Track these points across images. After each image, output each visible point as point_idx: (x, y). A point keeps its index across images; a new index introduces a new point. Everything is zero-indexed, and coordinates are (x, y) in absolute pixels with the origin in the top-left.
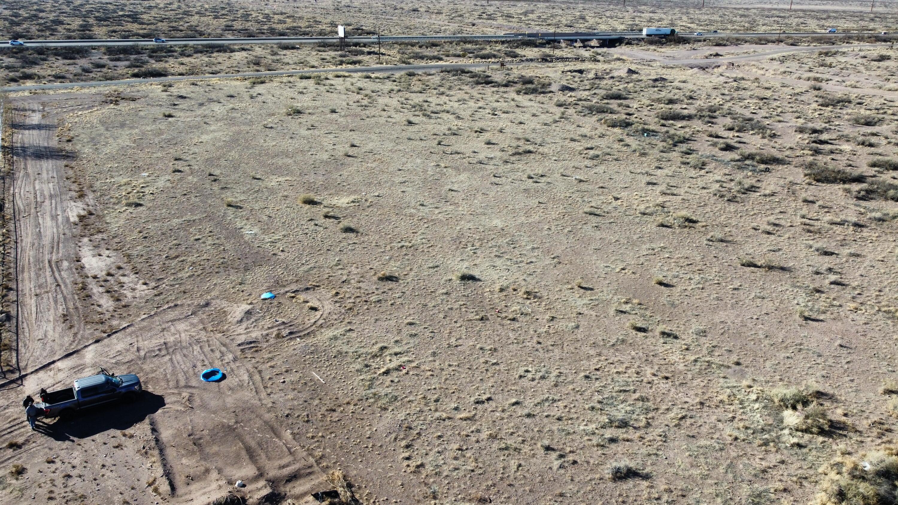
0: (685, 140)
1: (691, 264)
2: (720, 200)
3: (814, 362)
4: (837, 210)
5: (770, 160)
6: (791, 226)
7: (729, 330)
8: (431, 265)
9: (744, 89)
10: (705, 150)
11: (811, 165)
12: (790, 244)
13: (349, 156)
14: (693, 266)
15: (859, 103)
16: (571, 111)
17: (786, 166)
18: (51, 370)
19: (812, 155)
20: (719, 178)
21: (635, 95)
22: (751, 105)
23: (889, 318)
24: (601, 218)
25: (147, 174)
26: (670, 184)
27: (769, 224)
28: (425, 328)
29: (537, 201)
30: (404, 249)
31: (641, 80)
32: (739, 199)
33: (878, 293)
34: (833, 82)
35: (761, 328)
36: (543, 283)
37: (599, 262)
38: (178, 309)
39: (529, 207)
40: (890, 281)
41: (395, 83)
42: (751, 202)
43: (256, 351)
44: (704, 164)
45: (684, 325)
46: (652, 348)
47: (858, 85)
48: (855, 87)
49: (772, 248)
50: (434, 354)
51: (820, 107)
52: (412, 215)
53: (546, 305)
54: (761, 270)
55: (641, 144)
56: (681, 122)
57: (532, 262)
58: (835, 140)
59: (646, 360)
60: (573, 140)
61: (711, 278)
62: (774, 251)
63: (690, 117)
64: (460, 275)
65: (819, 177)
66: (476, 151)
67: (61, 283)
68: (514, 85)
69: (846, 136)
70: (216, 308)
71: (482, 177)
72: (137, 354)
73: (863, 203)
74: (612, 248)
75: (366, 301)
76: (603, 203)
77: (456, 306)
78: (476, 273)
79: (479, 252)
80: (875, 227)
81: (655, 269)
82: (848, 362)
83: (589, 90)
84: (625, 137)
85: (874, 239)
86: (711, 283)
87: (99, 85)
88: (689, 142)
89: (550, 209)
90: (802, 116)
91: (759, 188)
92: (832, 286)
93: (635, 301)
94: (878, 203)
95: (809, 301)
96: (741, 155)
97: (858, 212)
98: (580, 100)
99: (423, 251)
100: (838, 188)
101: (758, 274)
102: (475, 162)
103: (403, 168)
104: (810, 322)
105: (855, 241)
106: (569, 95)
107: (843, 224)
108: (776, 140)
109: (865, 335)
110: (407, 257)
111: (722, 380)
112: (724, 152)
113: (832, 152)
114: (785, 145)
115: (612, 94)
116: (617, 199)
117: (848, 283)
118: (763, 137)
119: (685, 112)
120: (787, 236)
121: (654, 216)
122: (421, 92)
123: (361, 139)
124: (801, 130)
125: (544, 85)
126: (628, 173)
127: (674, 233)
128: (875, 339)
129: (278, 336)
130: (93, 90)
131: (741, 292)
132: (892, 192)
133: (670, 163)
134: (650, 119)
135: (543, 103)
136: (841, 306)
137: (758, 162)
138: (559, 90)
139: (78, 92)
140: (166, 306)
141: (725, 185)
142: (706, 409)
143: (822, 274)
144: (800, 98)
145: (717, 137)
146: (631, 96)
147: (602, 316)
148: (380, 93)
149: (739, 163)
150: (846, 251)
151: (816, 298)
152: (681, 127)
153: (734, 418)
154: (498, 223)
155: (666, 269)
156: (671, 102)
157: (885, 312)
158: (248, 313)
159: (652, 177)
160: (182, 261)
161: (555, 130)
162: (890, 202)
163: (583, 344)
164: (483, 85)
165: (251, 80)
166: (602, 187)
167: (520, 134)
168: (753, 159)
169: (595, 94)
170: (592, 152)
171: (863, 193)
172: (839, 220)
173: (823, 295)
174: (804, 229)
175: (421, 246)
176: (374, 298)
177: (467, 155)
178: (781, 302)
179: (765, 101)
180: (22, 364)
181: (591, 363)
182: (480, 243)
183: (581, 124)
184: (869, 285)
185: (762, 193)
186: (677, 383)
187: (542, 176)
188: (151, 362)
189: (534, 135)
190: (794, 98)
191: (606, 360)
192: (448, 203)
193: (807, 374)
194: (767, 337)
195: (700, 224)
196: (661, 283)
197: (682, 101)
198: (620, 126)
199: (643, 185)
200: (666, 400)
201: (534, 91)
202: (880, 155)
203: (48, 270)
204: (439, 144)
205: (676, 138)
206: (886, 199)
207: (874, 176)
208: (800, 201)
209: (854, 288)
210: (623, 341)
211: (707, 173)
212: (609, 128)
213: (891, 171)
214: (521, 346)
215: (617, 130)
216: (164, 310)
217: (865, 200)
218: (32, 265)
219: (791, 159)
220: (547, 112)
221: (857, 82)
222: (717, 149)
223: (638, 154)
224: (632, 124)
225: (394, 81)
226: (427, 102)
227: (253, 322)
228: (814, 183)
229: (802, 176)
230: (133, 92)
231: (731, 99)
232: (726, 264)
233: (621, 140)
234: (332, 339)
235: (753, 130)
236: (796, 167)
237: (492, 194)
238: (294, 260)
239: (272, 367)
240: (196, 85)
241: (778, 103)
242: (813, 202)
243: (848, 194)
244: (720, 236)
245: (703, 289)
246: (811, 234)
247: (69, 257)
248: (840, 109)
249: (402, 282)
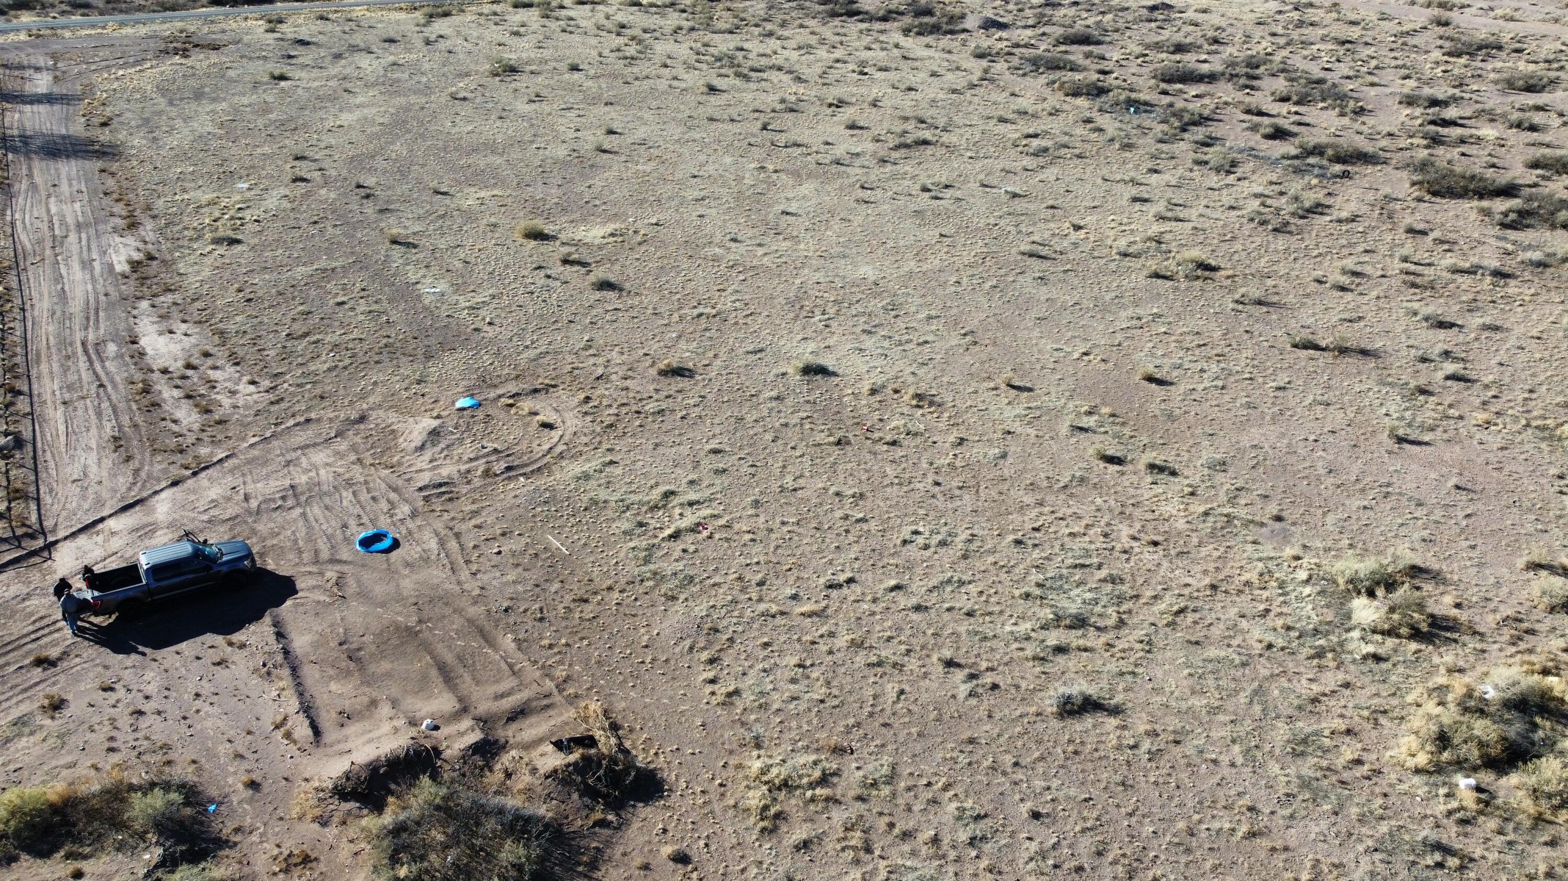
0: (1202, 120)
1: (1204, 345)
2: (1260, 229)
3: (1409, 516)
4: (1465, 247)
5: (1351, 157)
6: (1383, 276)
7: (1265, 460)
8: (750, 348)
9: (1312, 25)
10: (1236, 139)
11: (1423, 166)
12: (1380, 309)
13: (605, 151)
14: (1208, 348)
15: (1517, 51)
16: (1000, 66)
17: (1379, 167)
18: (98, 534)
19: (1427, 147)
20: (1259, 189)
21: (1116, 36)
22: (1323, 54)
23: (1543, 439)
24: (1048, 263)
25: (246, 185)
26: (1174, 201)
27: (1344, 272)
28: (740, 459)
29: (936, 233)
30: (703, 319)
31: (1127, 9)
32: (1292, 228)
33: (1527, 395)
34: (1473, 10)
35: (1321, 457)
36: (945, 379)
37: (1044, 341)
38: (312, 426)
39: (923, 244)
40: (1549, 373)
41: (685, 15)
42: (1314, 234)
43: (451, 500)
44: (1234, 164)
45: (1189, 451)
46: (1132, 491)
47: (1517, 15)
48: (1512, 19)
49: (1346, 316)
50: (756, 504)
51: (1446, 58)
52: (716, 259)
53: (950, 417)
54: (1326, 354)
55: (1124, 127)
56: (1195, 87)
57: (926, 342)
58: (1470, 118)
59: (1122, 513)
60: (1002, 120)
61: (1239, 368)
62: (1350, 321)
63: (1212, 78)
64: (801, 365)
65: (1437, 187)
66: (830, 140)
67: (106, 383)
68: (900, 17)
69: (1490, 112)
70: (377, 425)
71: (841, 188)
72: (245, 505)
73: (1512, 235)
74: (1066, 317)
75: (638, 412)
76: (1053, 235)
77: (794, 420)
78: (828, 361)
79: (834, 324)
80: (1530, 278)
81: (1142, 354)
82: (1468, 516)
83: (1034, 26)
84: (1095, 115)
85: (1527, 298)
86: (1237, 377)
87: (153, 21)
88: (1210, 123)
89: (959, 247)
90: (1415, 76)
91: (1329, 207)
92: (1449, 383)
93: (1105, 410)
94: (1538, 234)
95: (1407, 409)
96: (1301, 147)
97: (1502, 251)
98: (1017, 45)
99: (736, 323)
100: (1469, 208)
101: (1321, 362)
102: (828, 161)
103: (701, 173)
104: (1406, 446)
105: (1494, 302)
106: (997, 36)
107: (1475, 273)
108: (1364, 119)
109: (1499, 469)
110: (708, 334)
111: (1249, 547)
112: (1270, 142)
113: (1462, 141)
114: (1379, 128)
115: (1075, 35)
116: (1077, 228)
117: (1476, 377)
118: (1342, 115)
119: (1205, 68)
120: (1374, 294)
121: (1143, 259)
122: (731, 32)
123: (626, 120)
124: (1410, 101)
125: (952, 18)
126: (1099, 181)
127: (1177, 289)
128: (1516, 476)
129: (487, 473)
130: (143, 30)
131: (1290, 394)
132: (1563, 215)
133: (1173, 162)
134: (1141, 81)
135: (950, 52)
136: (1461, 418)
137: (1330, 160)
138: (980, 27)
139: (115, 34)
140: (291, 422)
141: (1269, 202)
142: (1220, 596)
143: (1432, 361)
144: (1411, 41)
145: (1260, 113)
146: (1108, 39)
147: (1047, 437)
148: (657, 34)
149: (1296, 162)
150: (1476, 320)
151: (1418, 404)
152: (1197, 96)
153: (1267, 611)
154: (868, 271)
155: (1160, 353)
156: (1180, 48)
157: (1537, 427)
158: (435, 434)
159: (1142, 188)
160: (314, 343)
161: (970, 103)
162: (1560, 232)
163: (1012, 486)
164: (843, 18)
165: (426, 10)
166: (1052, 207)
167: (908, 109)
168: (1321, 154)
169: (1044, 34)
170: (1035, 143)
171: (1513, 216)
172: (1467, 265)
173: (1432, 398)
174: (1404, 282)
175: (734, 315)
176: (651, 407)
177: (814, 149)
178: (1359, 411)
179: (1348, 46)
180: (48, 524)
181: (1026, 518)
182: (836, 308)
183: (1017, 90)
184: (1513, 381)
185: (1334, 217)
186: (1173, 552)
187: (947, 187)
188: (270, 520)
189: (933, 112)
190: (1400, 42)
191: (1053, 512)
192: (781, 237)
193: (1396, 536)
194: (1330, 472)
195: (1223, 273)
196: (1150, 379)
197: (1200, 47)
198: (1088, 94)
199: (1125, 203)
200: (1154, 581)
201: (935, 29)
202: (1548, 146)
203: (82, 358)
204: (764, 128)
205: (1187, 117)
206: (1553, 227)
207: (1535, 185)
208: (1401, 230)
209: (1487, 387)
210: (1082, 480)
211: (1239, 180)
212: (1068, 99)
214: (905, 489)
215: (1081, 102)
216: (288, 428)
217: (1515, 229)
218: (53, 350)
219: (1388, 155)
220: (958, 69)
221: (1516, 10)
222: (1258, 137)
223: (1117, 146)
224: (1109, 91)
225: (684, 11)
226: (742, 49)
227: (443, 449)
228: (1427, 197)
229: (1407, 185)
230: (214, 33)
231: (1288, 44)
232: (1265, 344)
233: (1088, 121)
234: (580, 478)
235: (1324, 100)
236: (1397, 169)
237: (857, 220)
238: (511, 340)
239: (479, 527)
240: (327, 19)
241: (1370, 51)
242: (1424, 233)
243: (1486, 219)
244: (1256, 294)
245: (1223, 388)
246: (1417, 291)
247: (117, 335)
248: (1483, 61)
249: (700, 378)
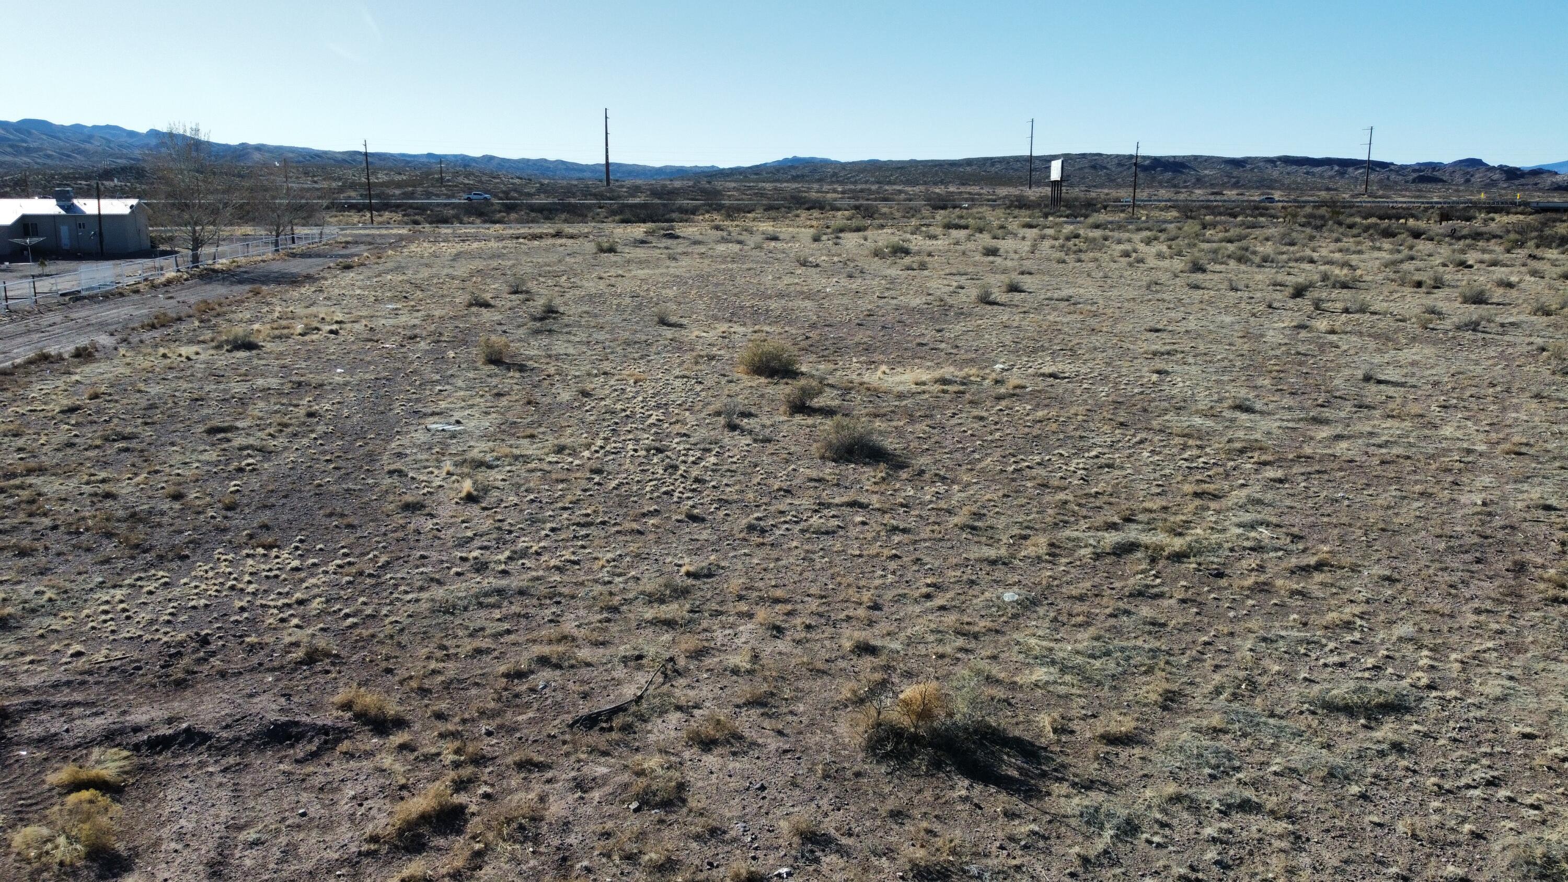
13: (993, 304)
30: (1137, 561)
66: (1438, 311)
99: (1264, 588)
102: (1448, 328)
110: (1146, 611)
123: (1047, 283)
165: (838, 226)
175: (1252, 561)
177: (1410, 316)
204: (1298, 297)
249: (1076, 803)
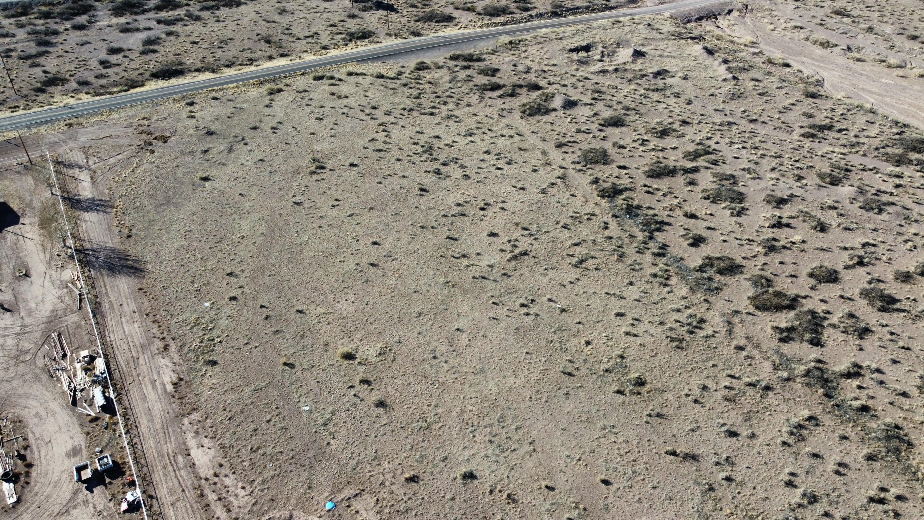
0: (661, 225)
1: (629, 452)
4: (757, 362)
5: (726, 267)
6: (716, 390)
8: (442, 457)
10: (675, 246)
12: (708, 420)
13: (372, 265)
14: (630, 454)
15: (840, 131)
17: (737, 278)
19: (766, 254)
20: (676, 304)
21: (633, 116)
22: (737, 139)
24: (572, 379)
25: (209, 304)
26: (635, 316)
27: (700, 386)
29: (524, 350)
30: (422, 432)
31: (644, 76)
32: (684, 344)
33: (751, 492)
36: (520, 481)
37: (563, 448)
39: (518, 360)
40: (765, 475)
41: (406, 90)
42: (693, 349)
44: (669, 275)
49: (693, 426)
52: (426, 376)
53: (520, 511)
54: (677, 459)
55: (622, 234)
56: (665, 183)
57: (514, 450)
60: (564, 225)
61: (640, 471)
62: (693, 431)
63: (674, 171)
64: (462, 472)
65: (759, 303)
66: (479, 250)
67: (185, 488)
68: (520, 92)
71: (483, 305)
73: (782, 348)
74: (575, 428)
75: (398, 511)
76: (576, 351)
78: (474, 467)
79: (477, 434)
80: (779, 391)
81: (602, 459)
83: (590, 105)
84: (610, 220)
86: (638, 478)
87: (126, 105)
88: (666, 227)
89: (533, 364)
90: (778, 168)
91: (705, 322)
92: (723, 481)
93: (581, 507)
94: (794, 346)
95: (702, 503)
96: (704, 257)
97: (772, 367)
98: (580, 130)
99: (436, 435)
100: (769, 321)
101: (674, 466)
102: (478, 275)
103: (418, 288)
105: (758, 412)
106: (570, 118)
107: (756, 386)
108: (742, 219)
110: (424, 445)
112: (691, 250)
113: (784, 246)
114: (747, 232)
116: (588, 343)
117: (735, 478)
118: (732, 216)
119: (673, 158)
120: (708, 405)
121: (613, 375)
123: (381, 227)
124: (769, 199)
125: (547, 96)
126: (603, 295)
127: (624, 403)
130: (122, 116)
131: (658, 491)
133: (641, 274)
134: (637, 177)
135: (544, 139)
136: (721, 509)
137: (715, 272)
138: (562, 106)
141: (678, 317)
143: (720, 465)
144: (788, 117)
145: (692, 216)
146: (628, 120)
148: (393, 117)
149: (698, 275)
150: (746, 430)
151: (707, 499)
152: (664, 194)
154: (492, 387)
155: (609, 458)
156: (664, 131)
159: (622, 302)
160: (263, 455)
161: (550, 204)
162: (804, 346)
164: (490, 94)
165: (268, 85)
166: (579, 322)
167: (519, 214)
168: (712, 266)
169: (595, 114)
170: (578, 251)
171: (785, 334)
172: (755, 379)
173: (713, 494)
174: (724, 396)
175: (435, 427)
176: (403, 507)
177: (472, 260)
179: (752, 126)
182: (478, 420)
183: (574, 189)
184: (749, 480)
185: (705, 333)
187: (532, 301)
189: (531, 216)
190: (781, 119)
192: (455, 354)
195: (646, 387)
196: (603, 481)
198: (609, 197)
199: (612, 318)
201: (538, 109)
202: (824, 250)
203: (171, 468)
204: (448, 237)
205: (654, 225)
206: (802, 340)
207: (806, 297)
208: (732, 347)
209: (737, 485)
211: (669, 293)
212: (599, 201)
213: (823, 284)
215: (605, 204)
217: (785, 343)
218: (157, 462)
219: (745, 264)
220: (547, 162)
222: (687, 244)
224: (620, 192)
225: (405, 85)
226: (437, 137)
228: (754, 311)
229: (746, 298)
230: (161, 120)
231: (721, 124)
232: (654, 451)
233: (606, 227)
235: (726, 199)
236: (745, 279)
237: (489, 336)
238: (343, 452)
242: (742, 349)
243: (774, 334)
244: (658, 407)
245: (631, 487)
246: (727, 403)
247: (180, 448)
248: (819, 142)
249: (421, 483)
